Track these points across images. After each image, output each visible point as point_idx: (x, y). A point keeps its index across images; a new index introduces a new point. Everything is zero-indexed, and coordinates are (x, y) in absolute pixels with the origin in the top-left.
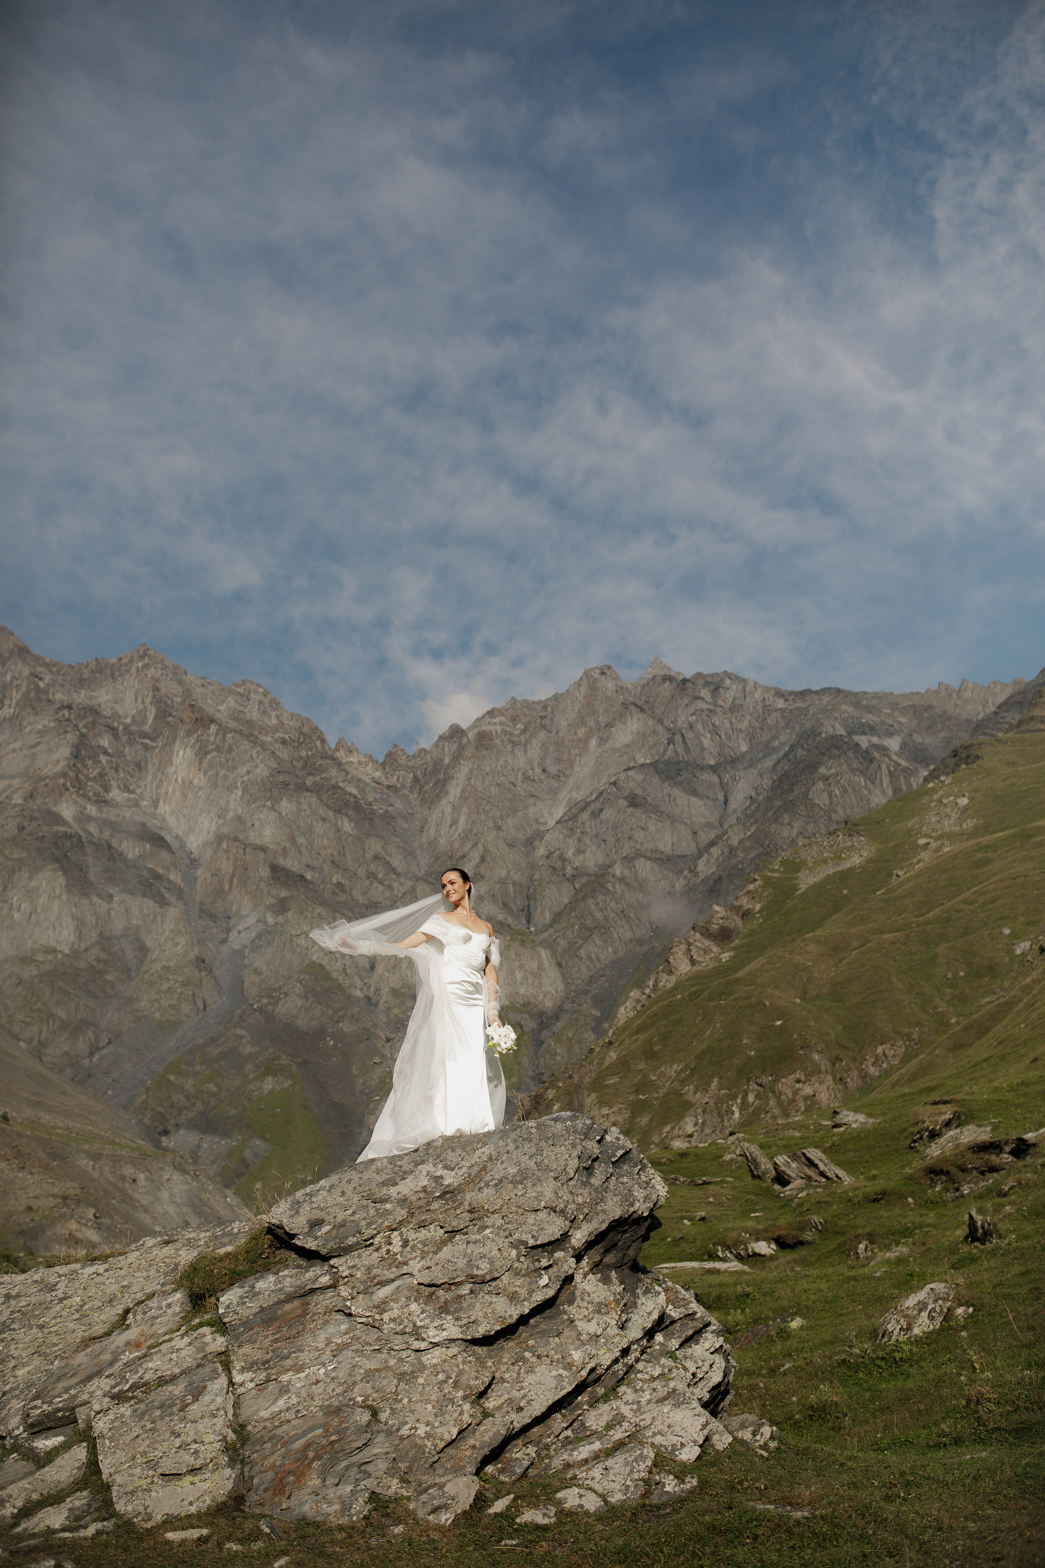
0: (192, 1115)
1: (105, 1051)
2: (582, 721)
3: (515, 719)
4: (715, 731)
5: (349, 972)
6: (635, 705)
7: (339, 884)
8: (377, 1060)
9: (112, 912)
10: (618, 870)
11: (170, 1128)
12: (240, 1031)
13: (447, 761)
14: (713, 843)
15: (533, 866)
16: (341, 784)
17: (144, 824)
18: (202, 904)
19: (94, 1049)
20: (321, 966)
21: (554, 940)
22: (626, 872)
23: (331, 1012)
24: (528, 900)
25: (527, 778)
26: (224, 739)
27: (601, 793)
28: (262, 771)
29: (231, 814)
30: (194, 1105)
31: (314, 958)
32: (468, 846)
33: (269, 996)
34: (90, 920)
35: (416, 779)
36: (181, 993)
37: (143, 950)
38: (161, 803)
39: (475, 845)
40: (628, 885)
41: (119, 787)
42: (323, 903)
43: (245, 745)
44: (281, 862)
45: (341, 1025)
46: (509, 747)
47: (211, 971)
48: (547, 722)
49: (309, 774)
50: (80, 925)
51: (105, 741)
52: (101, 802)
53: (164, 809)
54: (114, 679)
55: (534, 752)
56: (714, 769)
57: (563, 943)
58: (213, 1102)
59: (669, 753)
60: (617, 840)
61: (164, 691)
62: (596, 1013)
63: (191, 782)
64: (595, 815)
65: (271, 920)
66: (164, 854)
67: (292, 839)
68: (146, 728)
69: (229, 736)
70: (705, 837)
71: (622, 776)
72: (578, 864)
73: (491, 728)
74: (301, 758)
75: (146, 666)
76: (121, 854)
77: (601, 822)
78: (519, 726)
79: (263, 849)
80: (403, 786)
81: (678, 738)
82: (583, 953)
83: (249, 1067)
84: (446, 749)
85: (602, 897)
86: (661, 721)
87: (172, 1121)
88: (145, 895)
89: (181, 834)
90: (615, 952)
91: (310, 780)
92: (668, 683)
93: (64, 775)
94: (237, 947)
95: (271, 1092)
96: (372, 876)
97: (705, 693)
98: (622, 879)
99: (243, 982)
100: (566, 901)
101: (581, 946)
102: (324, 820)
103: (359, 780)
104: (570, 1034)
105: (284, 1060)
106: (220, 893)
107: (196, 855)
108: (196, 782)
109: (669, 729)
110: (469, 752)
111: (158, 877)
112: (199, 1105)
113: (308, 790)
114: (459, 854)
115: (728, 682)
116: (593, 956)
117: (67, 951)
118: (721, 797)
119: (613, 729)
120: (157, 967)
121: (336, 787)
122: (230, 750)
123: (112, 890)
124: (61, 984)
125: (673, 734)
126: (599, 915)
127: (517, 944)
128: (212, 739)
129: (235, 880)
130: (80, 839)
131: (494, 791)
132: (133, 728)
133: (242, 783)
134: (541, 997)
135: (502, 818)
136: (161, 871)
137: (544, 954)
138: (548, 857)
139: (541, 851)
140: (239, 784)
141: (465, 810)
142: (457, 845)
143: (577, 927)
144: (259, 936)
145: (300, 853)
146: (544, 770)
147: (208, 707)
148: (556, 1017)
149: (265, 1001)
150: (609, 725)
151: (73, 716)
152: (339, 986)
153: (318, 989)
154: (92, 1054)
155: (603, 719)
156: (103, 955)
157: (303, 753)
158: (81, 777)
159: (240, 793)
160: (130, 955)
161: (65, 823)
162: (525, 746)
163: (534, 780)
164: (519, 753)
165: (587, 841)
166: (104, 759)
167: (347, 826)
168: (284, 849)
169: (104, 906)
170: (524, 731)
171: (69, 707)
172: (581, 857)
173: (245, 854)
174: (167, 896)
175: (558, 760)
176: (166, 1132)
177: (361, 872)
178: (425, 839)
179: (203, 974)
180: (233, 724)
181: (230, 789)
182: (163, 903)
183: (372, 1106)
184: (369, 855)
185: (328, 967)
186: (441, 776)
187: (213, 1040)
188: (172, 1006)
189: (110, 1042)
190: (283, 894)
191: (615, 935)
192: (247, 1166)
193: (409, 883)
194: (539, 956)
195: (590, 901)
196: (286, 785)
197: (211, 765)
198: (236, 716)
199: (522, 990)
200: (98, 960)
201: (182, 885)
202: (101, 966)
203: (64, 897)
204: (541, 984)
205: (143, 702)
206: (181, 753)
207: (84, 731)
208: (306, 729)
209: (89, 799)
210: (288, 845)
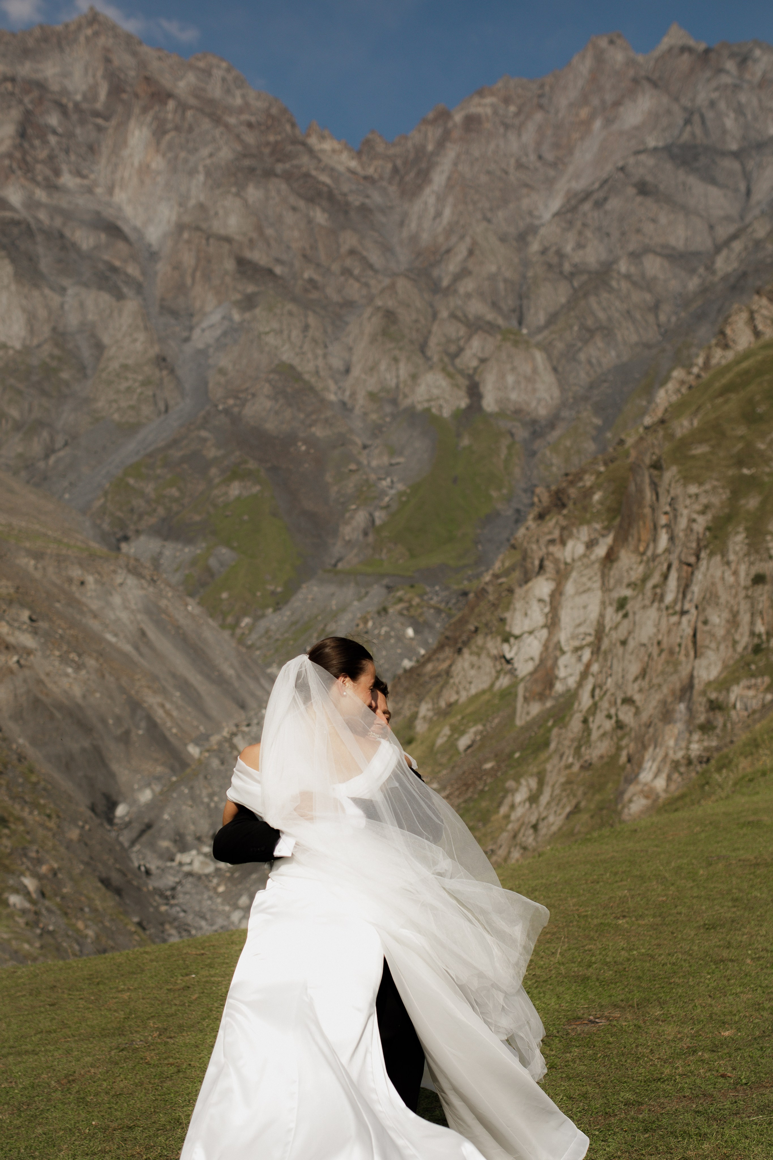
0: (153, 520)
1: (61, 454)
2: (584, 99)
3: (507, 101)
4: (740, 110)
5: (322, 373)
6: (648, 79)
7: (311, 281)
8: (353, 467)
9: (66, 307)
10: (623, 266)
11: (130, 534)
12: (204, 434)
13: (430, 148)
14: (734, 237)
15: (526, 263)
16: (314, 173)
17: (98, 213)
18: (163, 299)
19: (49, 451)
20: (292, 367)
21: (550, 343)
22: (633, 270)
23: (302, 416)
24: (520, 297)
25: (520, 166)
26: (183, 117)
27: (605, 181)
28: (226, 154)
29: (192, 202)
30: (155, 510)
31: (285, 358)
32: (454, 239)
33: (236, 398)
34: (42, 313)
35: (395, 170)
36: (141, 393)
37: (99, 347)
38: (117, 190)
39: (462, 238)
40: (635, 284)
41: (70, 172)
42: (294, 300)
43: (206, 124)
44: (248, 254)
45: (313, 429)
46: (502, 130)
47: (172, 371)
48: (544, 101)
49: (278, 161)
50: (31, 319)
51: (53, 120)
52: (52, 187)
53: (120, 197)
54: (62, 50)
55: (529, 136)
56: (736, 155)
57: (560, 346)
58: (175, 507)
59: (686, 136)
60: (623, 234)
61: (116, 62)
62: (597, 421)
63: (148, 166)
64: (599, 204)
65: (237, 317)
66: (121, 245)
67: (259, 229)
68: (99, 106)
69: (189, 114)
70: (723, 232)
71: (632, 160)
72: (576, 259)
73: (480, 110)
74: (268, 144)
75: (96, 34)
76: (74, 245)
77: (606, 213)
78: (512, 109)
79: (228, 240)
80: (381, 178)
81: (696, 118)
82: (582, 356)
83: (214, 471)
84: (430, 134)
85: (605, 295)
86: (677, 99)
87: (132, 527)
88: (100, 288)
89: (138, 223)
90: (618, 356)
91: (279, 168)
92: (686, 56)
93: (10, 155)
94: (200, 346)
95: (238, 498)
96: (347, 272)
97: (730, 65)
98: (628, 277)
99: (206, 383)
100: (563, 300)
101: (580, 350)
102: (294, 209)
103: (332, 169)
104: (568, 443)
105: (252, 465)
106: (181, 288)
107: (155, 248)
108: (154, 166)
109: (685, 109)
110: (456, 134)
111: (114, 270)
112: (161, 511)
113: (276, 175)
114: (444, 248)
115: (757, 53)
116: (594, 361)
117: (18, 346)
118: (742, 187)
119: (622, 109)
120: (115, 365)
121: (307, 175)
122: (191, 130)
123: (66, 282)
124: (12, 381)
125: (692, 113)
126: (601, 315)
127: (509, 344)
128: (170, 116)
129: (198, 274)
130: (28, 226)
131: (484, 179)
132: (85, 106)
133: (205, 166)
134: (534, 404)
135: (491, 209)
136: (117, 263)
137: (539, 356)
138: (544, 252)
139: (535, 247)
140: (201, 168)
141: (450, 200)
142: (441, 239)
143: (576, 328)
144: (225, 334)
145: (269, 245)
146: (540, 157)
147: (166, 81)
148: (552, 425)
149: (231, 402)
150: (617, 104)
151: (17, 91)
152: (312, 389)
153: (289, 390)
154: (47, 457)
155: (609, 97)
156: (57, 352)
157: (272, 138)
158: (29, 159)
159: (201, 177)
160: (86, 353)
161: (11, 208)
162: (519, 130)
163: (527, 168)
164: (512, 136)
165: (589, 234)
166: (53, 140)
167: (320, 217)
168: (251, 241)
169: (56, 299)
170: (517, 114)
171: (13, 80)
172: (581, 252)
173: (208, 244)
174: (125, 290)
175: (556, 146)
176: (126, 539)
177: (335, 267)
178: (405, 234)
179: (165, 373)
180: (192, 101)
181: (192, 173)
182: (120, 296)
183: (347, 515)
184: (344, 249)
185: (299, 369)
186: (424, 165)
187: (174, 443)
188: (132, 407)
189: (66, 444)
190: (251, 289)
191: (619, 337)
192: (212, 575)
193: (387, 281)
194: (533, 359)
195: (593, 300)
196: (252, 170)
197: (170, 147)
198: (197, 93)
199: (513, 396)
200: (52, 356)
201: (141, 279)
202: (54, 364)
203: (13, 287)
204: (534, 390)
205: (94, 76)
206: (137, 133)
207: (30, 107)
208: (274, 111)
209: (38, 184)
210: (254, 235)
